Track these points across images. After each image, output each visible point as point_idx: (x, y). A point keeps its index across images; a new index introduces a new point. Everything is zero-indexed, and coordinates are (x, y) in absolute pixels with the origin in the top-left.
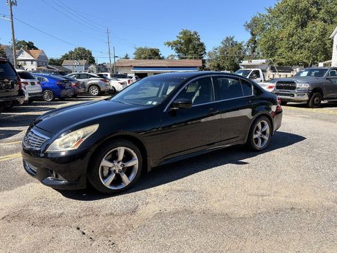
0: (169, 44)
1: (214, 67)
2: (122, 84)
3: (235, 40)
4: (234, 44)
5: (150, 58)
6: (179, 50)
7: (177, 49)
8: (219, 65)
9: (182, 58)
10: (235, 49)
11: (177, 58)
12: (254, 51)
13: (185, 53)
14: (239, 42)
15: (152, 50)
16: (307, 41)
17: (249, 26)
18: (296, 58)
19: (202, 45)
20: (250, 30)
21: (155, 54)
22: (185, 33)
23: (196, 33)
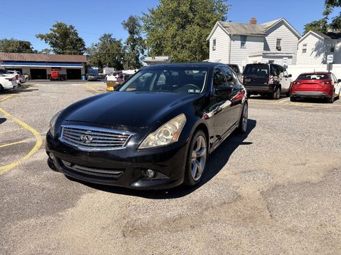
0: (42, 37)
1: (94, 63)
3: (112, 37)
4: (112, 42)
5: (20, 51)
6: (54, 45)
7: (51, 43)
8: (100, 62)
9: (60, 53)
10: (115, 47)
11: (51, 53)
12: (134, 49)
13: (63, 48)
15: (21, 43)
16: (189, 42)
17: (127, 25)
19: (80, 40)
20: (127, 28)
21: (25, 47)
22: (59, 26)
23: (72, 27)
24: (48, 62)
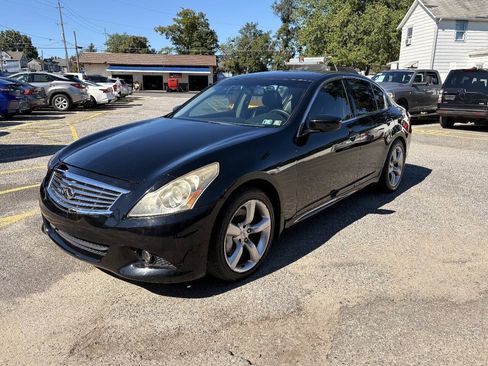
0: (162, 30)
1: (230, 67)
2: (105, 91)
3: (258, 28)
4: (258, 35)
5: (133, 51)
6: (177, 41)
7: (174, 38)
8: (237, 65)
9: (184, 53)
10: (261, 42)
11: (174, 53)
12: (286, 46)
13: (188, 45)
14: (265, 31)
15: (135, 39)
16: (367, 33)
17: (279, 9)
18: (352, 56)
19: (212, 33)
20: (280, 14)
21: (140, 45)
22: (185, 14)
23: (202, 16)
24: (166, 66)
